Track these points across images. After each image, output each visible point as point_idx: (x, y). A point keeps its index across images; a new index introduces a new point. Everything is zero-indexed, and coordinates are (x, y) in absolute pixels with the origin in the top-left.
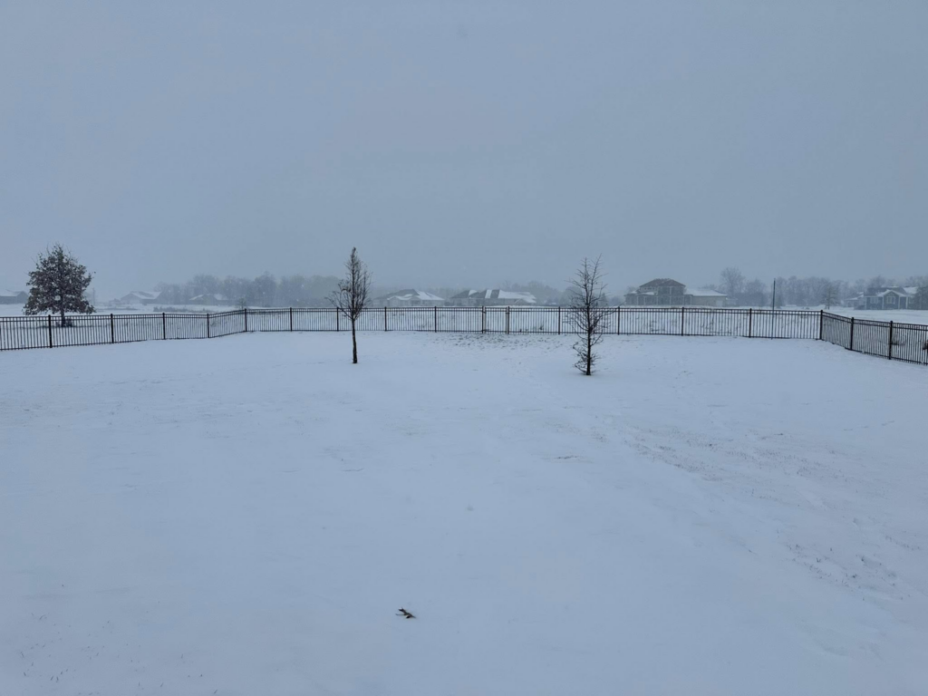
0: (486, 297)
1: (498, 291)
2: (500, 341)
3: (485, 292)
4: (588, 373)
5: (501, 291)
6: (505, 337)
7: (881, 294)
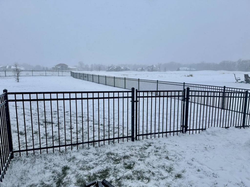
0: (7, 68)
1: (11, 66)
2: (3, 78)
3: (6, 66)
4: (18, 82)
5: (12, 66)
6: (5, 77)
7: (111, 68)
